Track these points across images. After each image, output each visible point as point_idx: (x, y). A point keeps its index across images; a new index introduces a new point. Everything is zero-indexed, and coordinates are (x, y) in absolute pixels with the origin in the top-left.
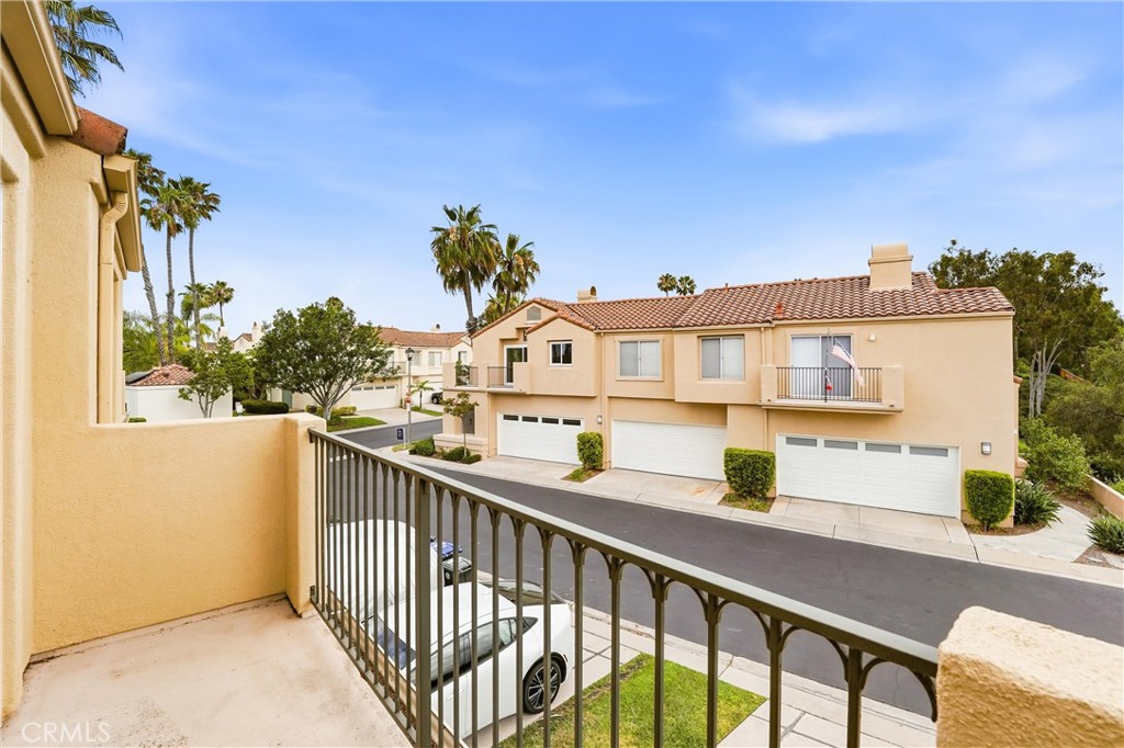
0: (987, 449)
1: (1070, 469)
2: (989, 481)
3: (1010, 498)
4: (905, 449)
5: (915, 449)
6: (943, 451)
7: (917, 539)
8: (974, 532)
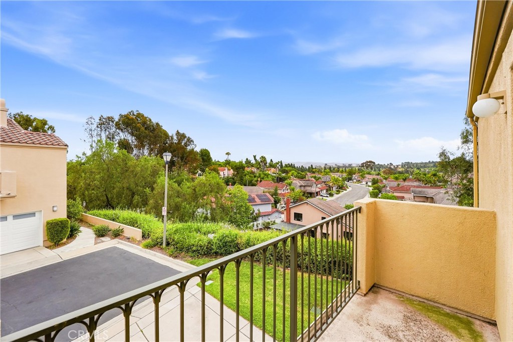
0: (55, 209)
1: (77, 211)
2: (60, 223)
3: (68, 228)
4: (10, 218)
5: (16, 217)
6: (33, 214)
7: (28, 263)
8: (53, 249)
